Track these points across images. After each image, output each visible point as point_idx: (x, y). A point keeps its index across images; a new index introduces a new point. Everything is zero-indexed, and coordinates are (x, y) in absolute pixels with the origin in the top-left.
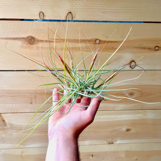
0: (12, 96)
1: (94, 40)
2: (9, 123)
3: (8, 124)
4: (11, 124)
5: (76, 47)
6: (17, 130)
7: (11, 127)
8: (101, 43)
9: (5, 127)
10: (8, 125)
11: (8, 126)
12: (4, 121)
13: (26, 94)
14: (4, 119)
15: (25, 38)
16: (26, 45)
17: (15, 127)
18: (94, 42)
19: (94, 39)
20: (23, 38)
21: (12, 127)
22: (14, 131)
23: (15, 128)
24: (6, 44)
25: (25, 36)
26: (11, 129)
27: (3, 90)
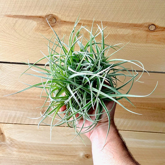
0: (16, 100)
1: (147, 25)
2: (10, 138)
3: (8, 138)
4: (12, 140)
5: (118, 34)
6: (20, 148)
7: (11, 143)
8: (157, 30)
9: (3, 143)
10: (8, 140)
11: (8, 142)
12: (2, 134)
13: (36, 99)
14: (3, 132)
15: (43, 18)
16: (44, 27)
17: (16, 144)
18: (147, 29)
19: (147, 23)
20: (40, 17)
21: (13, 144)
22: (15, 149)
23: (16, 146)
24: (15, 24)
25: (44, 14)
26: (12, 147)
27: (5, 90)
